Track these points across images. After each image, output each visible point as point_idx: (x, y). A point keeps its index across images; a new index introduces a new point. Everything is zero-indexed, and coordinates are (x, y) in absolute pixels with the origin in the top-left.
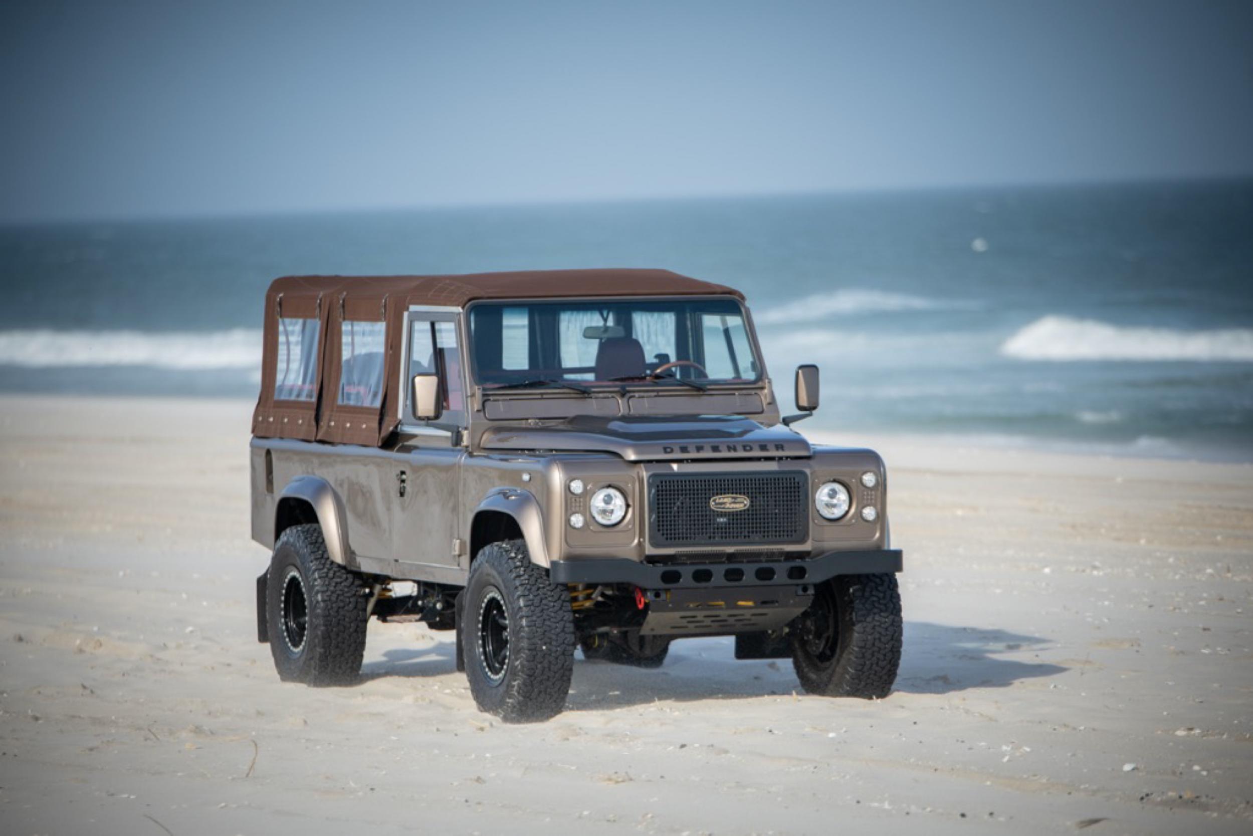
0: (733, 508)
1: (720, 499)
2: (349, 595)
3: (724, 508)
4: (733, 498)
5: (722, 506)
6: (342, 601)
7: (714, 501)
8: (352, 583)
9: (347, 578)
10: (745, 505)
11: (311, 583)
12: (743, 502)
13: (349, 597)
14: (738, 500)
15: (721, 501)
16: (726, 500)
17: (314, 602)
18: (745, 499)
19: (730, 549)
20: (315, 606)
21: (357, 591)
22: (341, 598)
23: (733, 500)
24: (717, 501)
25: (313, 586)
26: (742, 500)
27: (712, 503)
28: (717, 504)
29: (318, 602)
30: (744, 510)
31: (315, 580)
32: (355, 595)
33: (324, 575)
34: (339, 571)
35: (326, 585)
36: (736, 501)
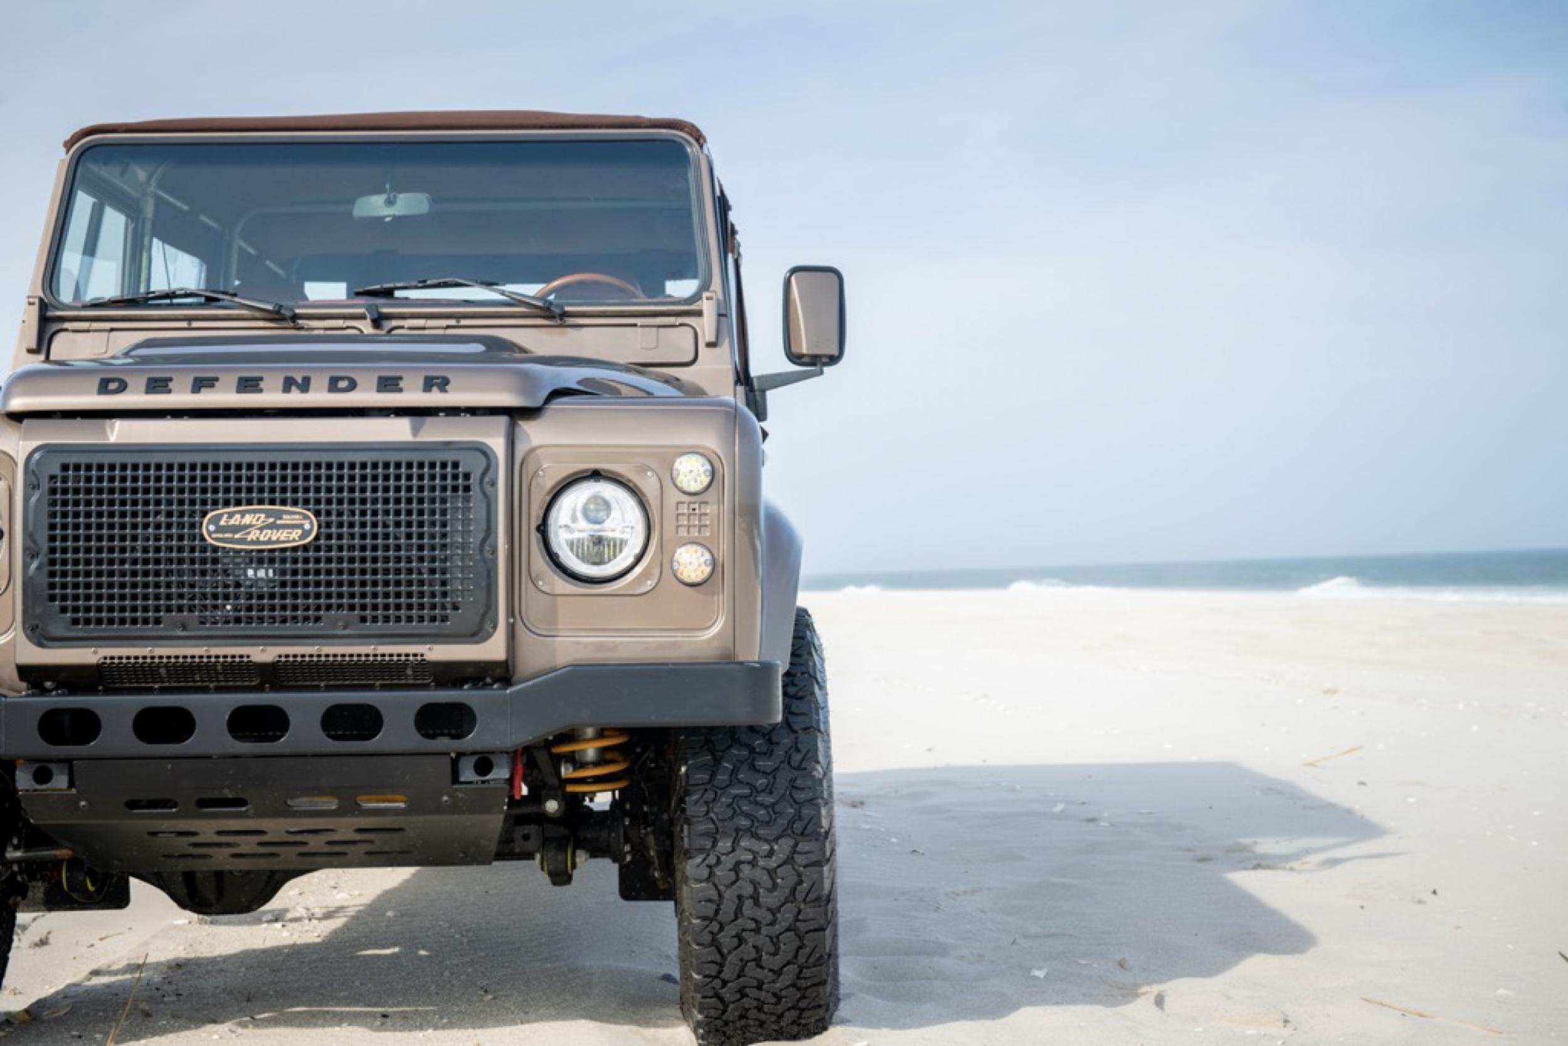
0: (269, 542)
1: (231, 515)
3: (242, 541)
4: (269, 514)
5: (237, 536)
7: (216, 520)
10: (306, 534)
12: (301, 526)
14: (286, 520)
15: (236, 520)
16: (248, 519)
18: (306, 517)
19: (263, 654)
23: (271, 520)
24: (222, 523)
26: (296, 519)
27: (207, 528)
28: (220, 530)
30: (305, 548)
36: (279, 522)
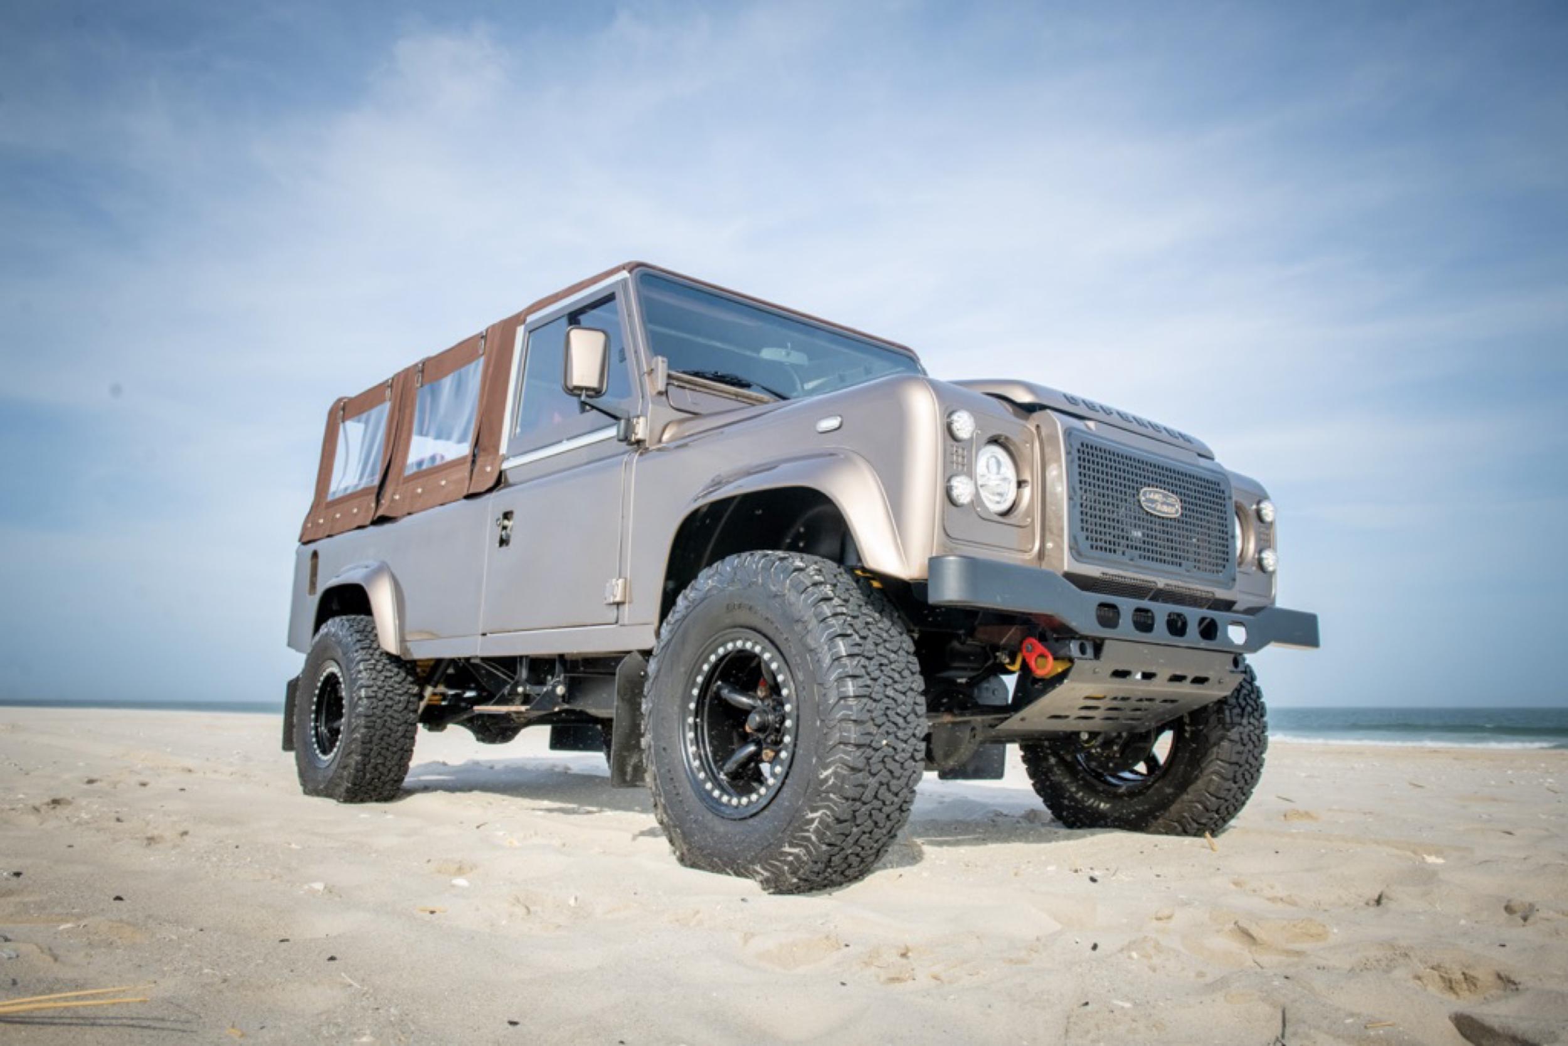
0: (1164, 512)
2: (400, 692)
3: (1155, 509)
5: (1153, 505)
6: (391, 699)
7: (1144, 495)
8: (405, 679)
9: (398, 674)
10: (1176, 511)
11: (354, 676)
12: (1174, 506)
13: (400, 695)
17: (356, 699)
18: (1176, 501)
20: (357, 702)
21: (409, 689)
22: (390, 695)
24: (1147, 496)
25: (356, 679)
26: (1172, 500)
27: (1143, 499)
28: (1148, 500)
29: (360, 698)
30: (1178, 518)
31: (360, 672)
32: (406, 692)
33: (372, 667)
34: (390, 664)
35: (373, 679)
36: (1168, 502)
